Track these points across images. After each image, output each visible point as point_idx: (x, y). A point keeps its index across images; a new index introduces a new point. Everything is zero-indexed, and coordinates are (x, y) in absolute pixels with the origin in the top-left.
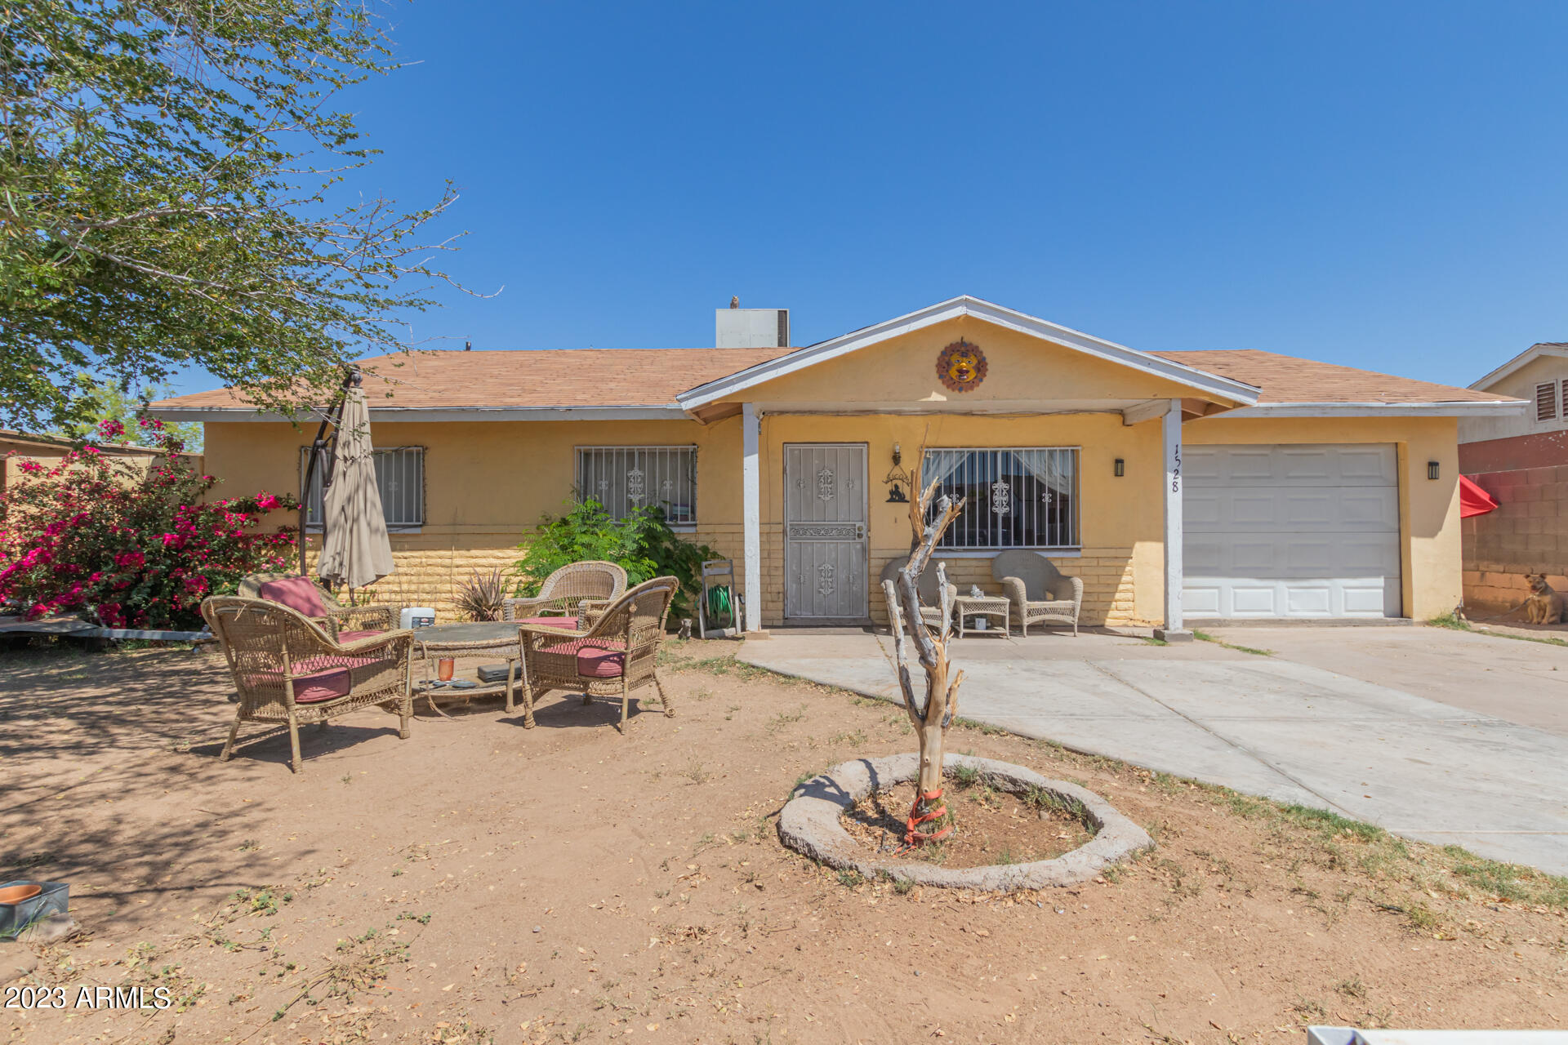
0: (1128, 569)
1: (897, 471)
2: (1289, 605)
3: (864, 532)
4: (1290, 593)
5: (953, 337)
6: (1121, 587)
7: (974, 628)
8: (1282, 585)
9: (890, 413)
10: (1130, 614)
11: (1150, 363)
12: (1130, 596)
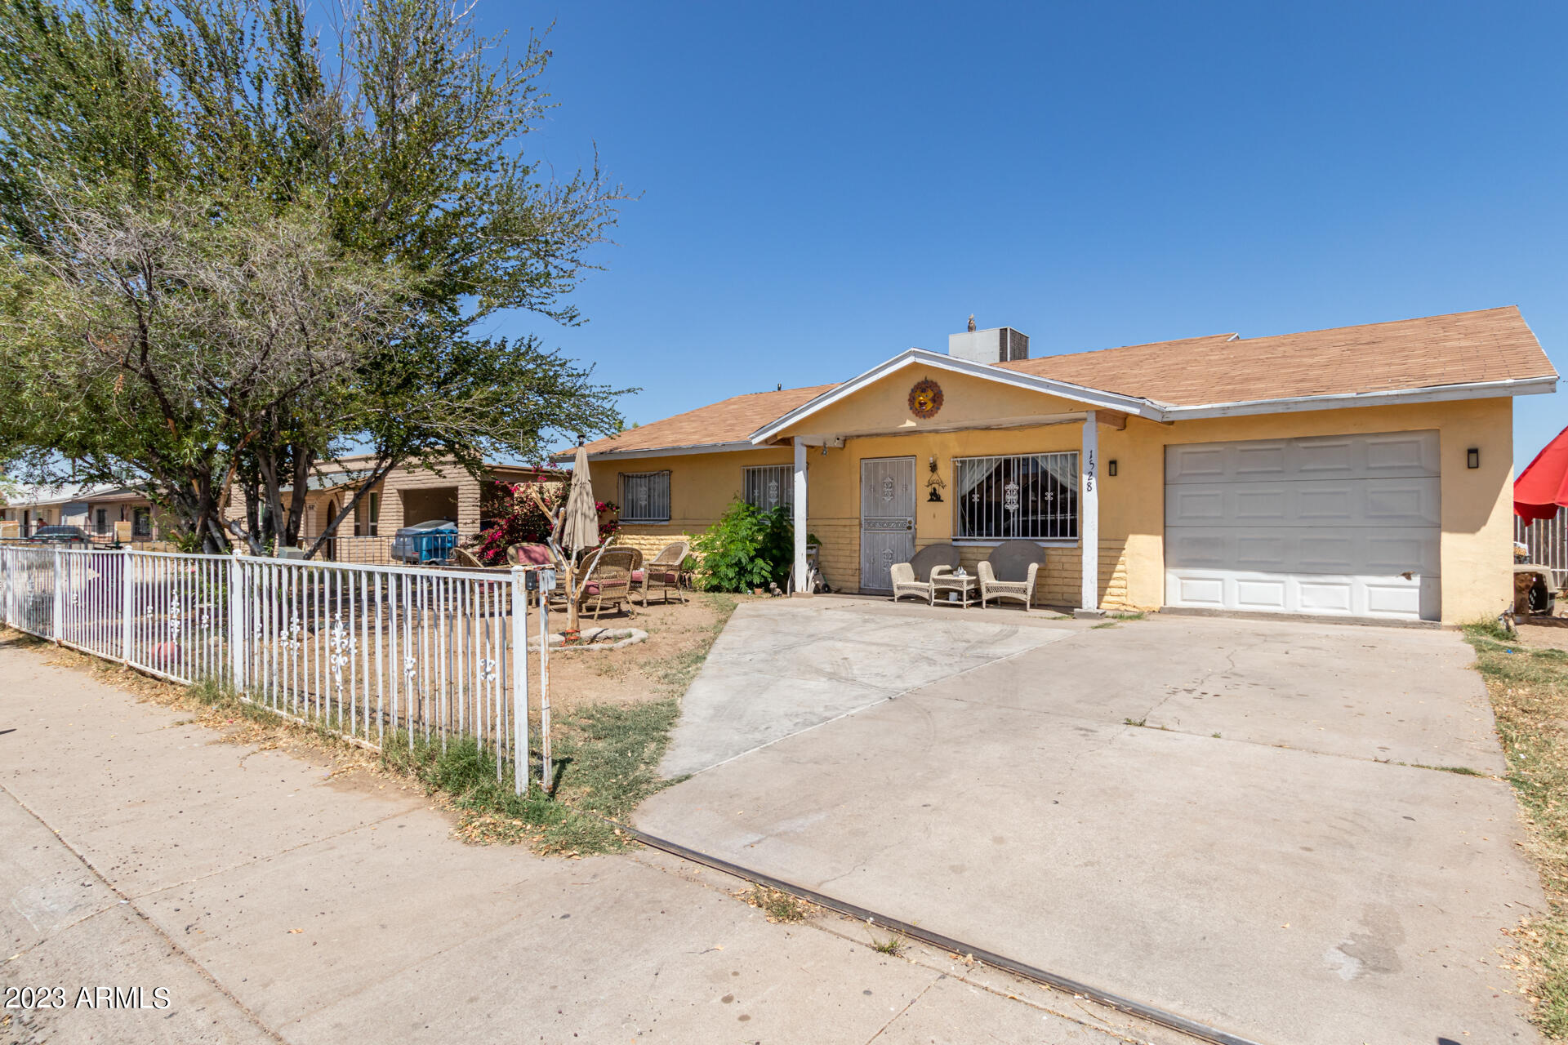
0: (1121, 559)
1: (935, 477)
2: (1302, 600)
3: (912, 525)
4: (1303, 589)
5: (919, 378)
6: (1115, 575)
7: (948, 599)
8: (1293, 580)
9: (930, 432)
10: (1122, 600)
11: (1048, 386)
12: (1122, 583)
